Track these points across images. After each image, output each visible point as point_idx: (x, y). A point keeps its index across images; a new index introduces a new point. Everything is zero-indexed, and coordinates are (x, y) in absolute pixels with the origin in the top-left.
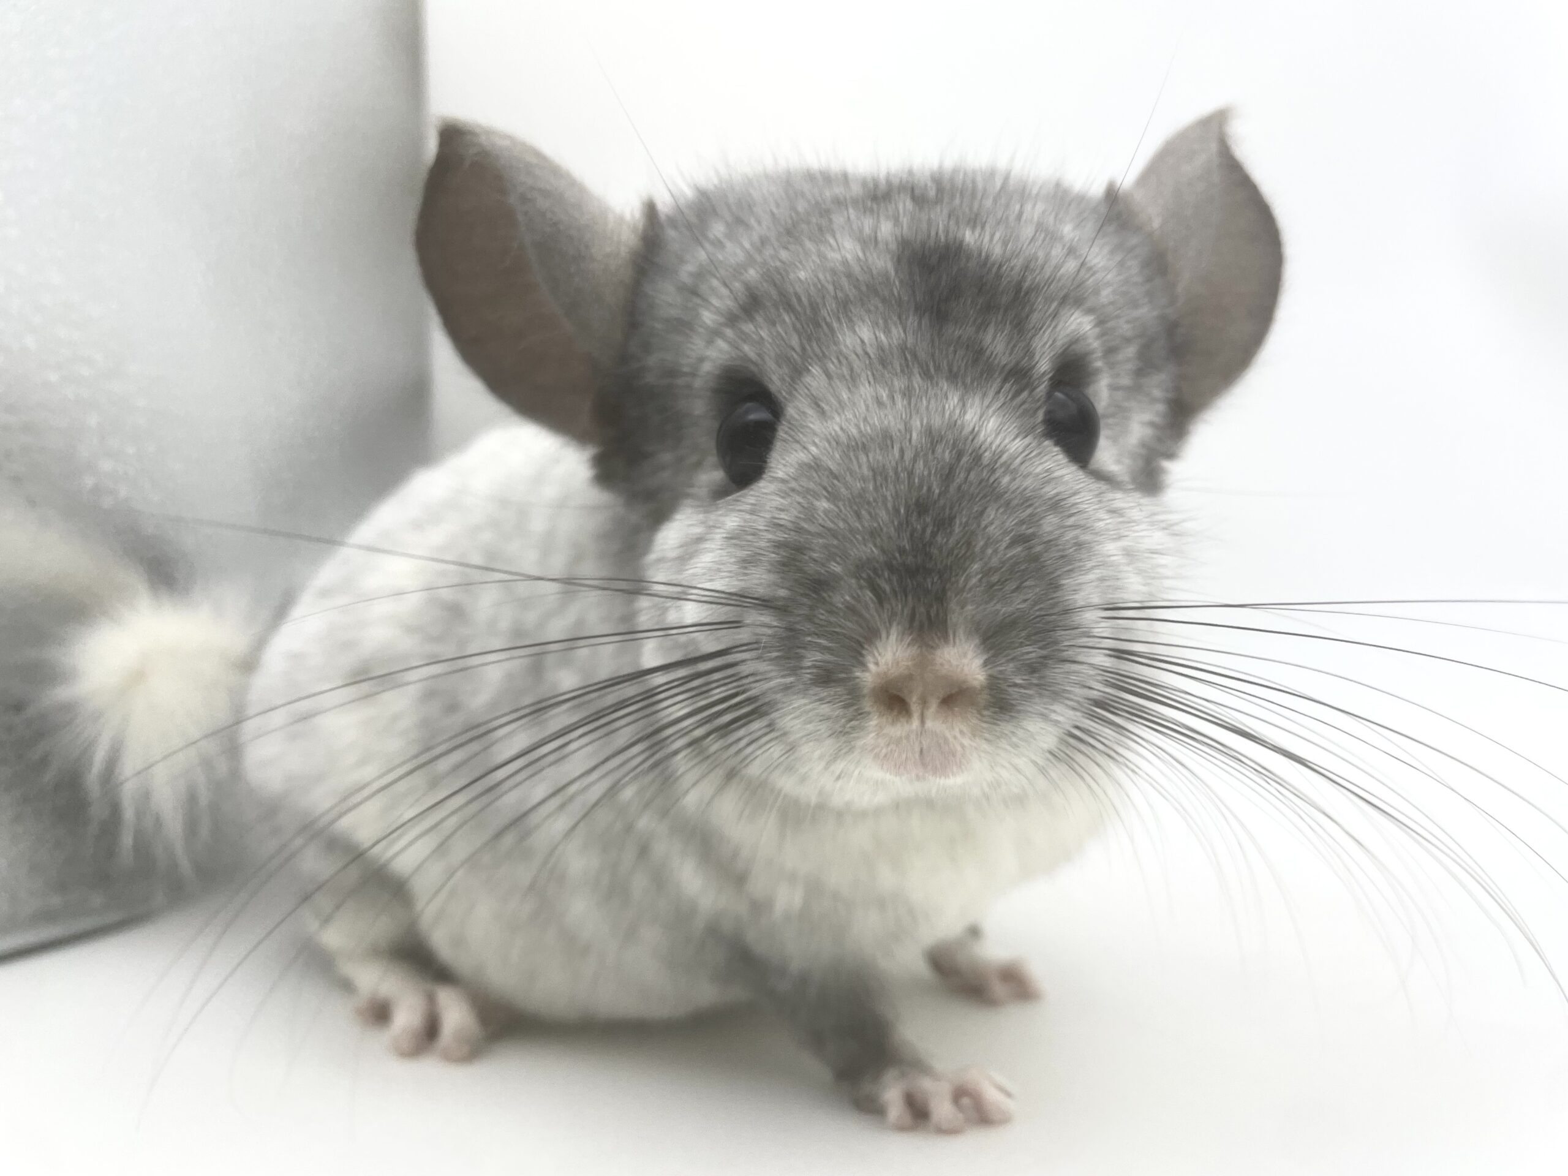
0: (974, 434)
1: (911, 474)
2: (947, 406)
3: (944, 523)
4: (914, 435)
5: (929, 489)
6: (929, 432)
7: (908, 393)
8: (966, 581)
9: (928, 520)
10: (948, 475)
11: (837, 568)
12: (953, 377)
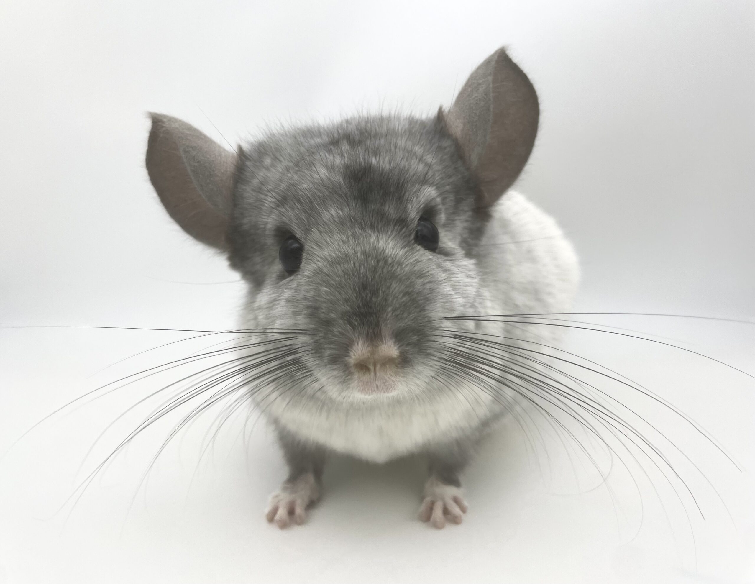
0: (384, 251)
1: (359, 273)
2: (371, 240)
3: (375, 293)
4: (359, 255)
5: (367, 277)
6: (364, 253)
7: (354, 236)
9: (368, 292)
10: (374, 270)
11: (333, 315)
12: (372, 227)
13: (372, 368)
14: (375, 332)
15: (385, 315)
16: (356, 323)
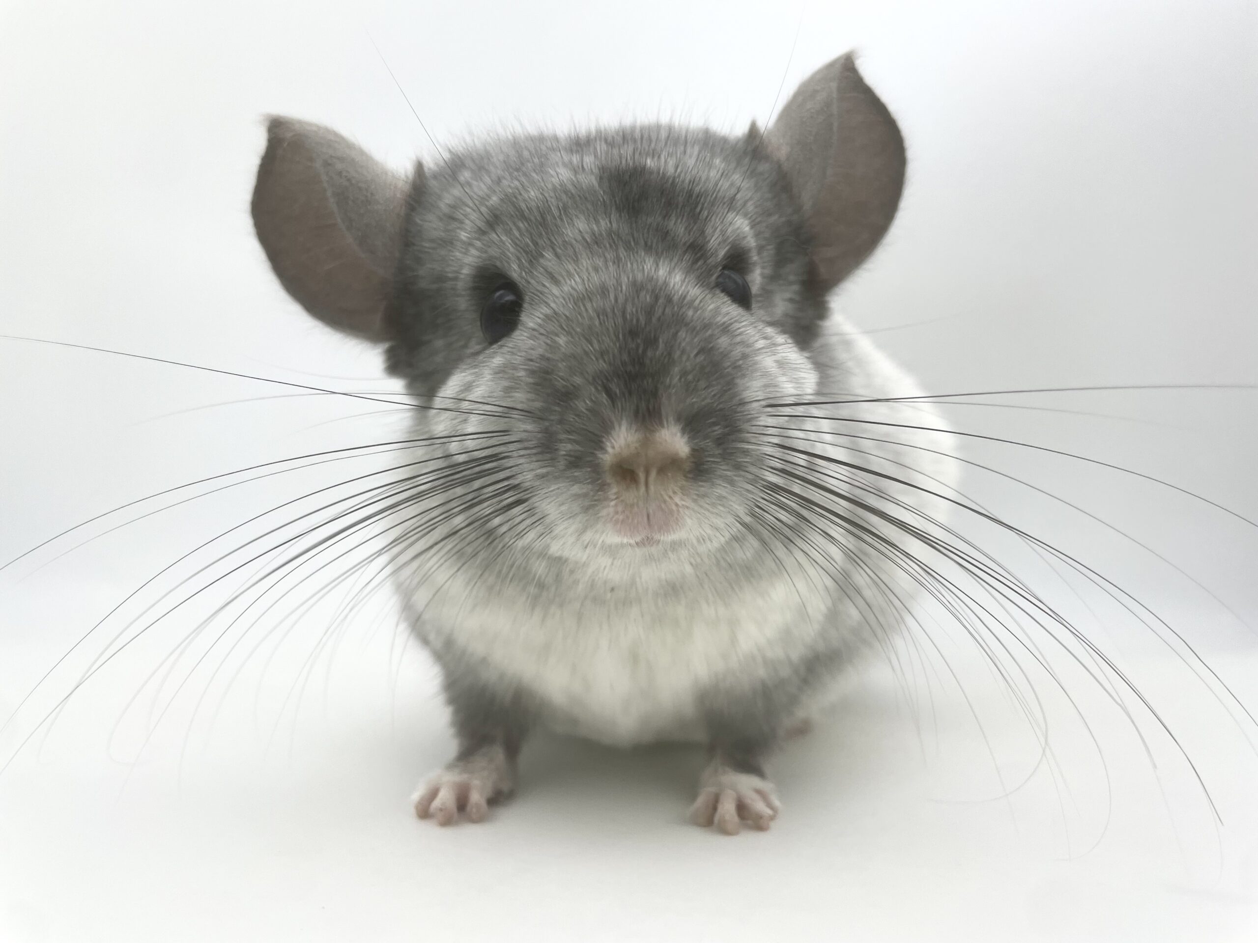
0: (666, 284)
1: (624, 313)
2: (645, 267)
4: (624, 287)
5: (638, 320)
6: (634, 283)
7: (617, 261)
9: (639, 341)
10: (649, 312)
11: (578, 380)
12: (648, 248)
13: (642, 476)
14: (651, 407)
15: (668, 380)
16: (618, 391)
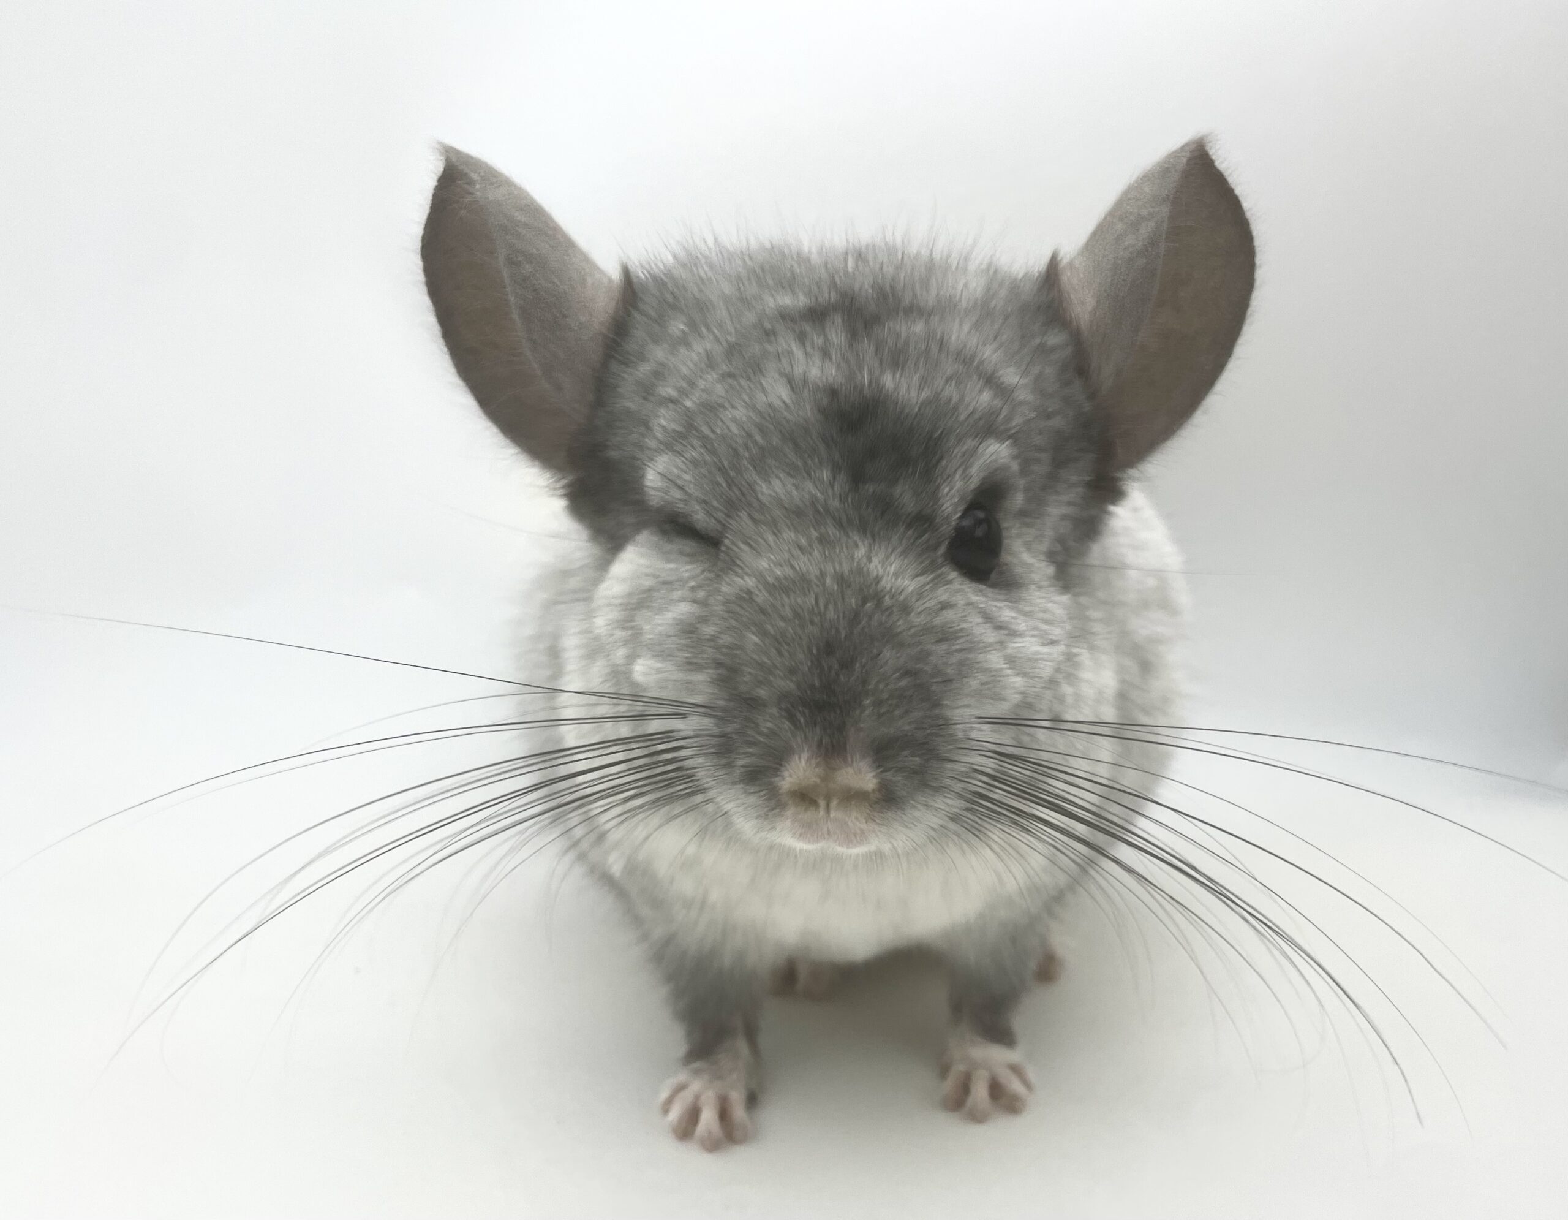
1: (823, 619)
8: (861, 713)
9: (834, 659)
13: (822, 802)
14: (836, 741)
